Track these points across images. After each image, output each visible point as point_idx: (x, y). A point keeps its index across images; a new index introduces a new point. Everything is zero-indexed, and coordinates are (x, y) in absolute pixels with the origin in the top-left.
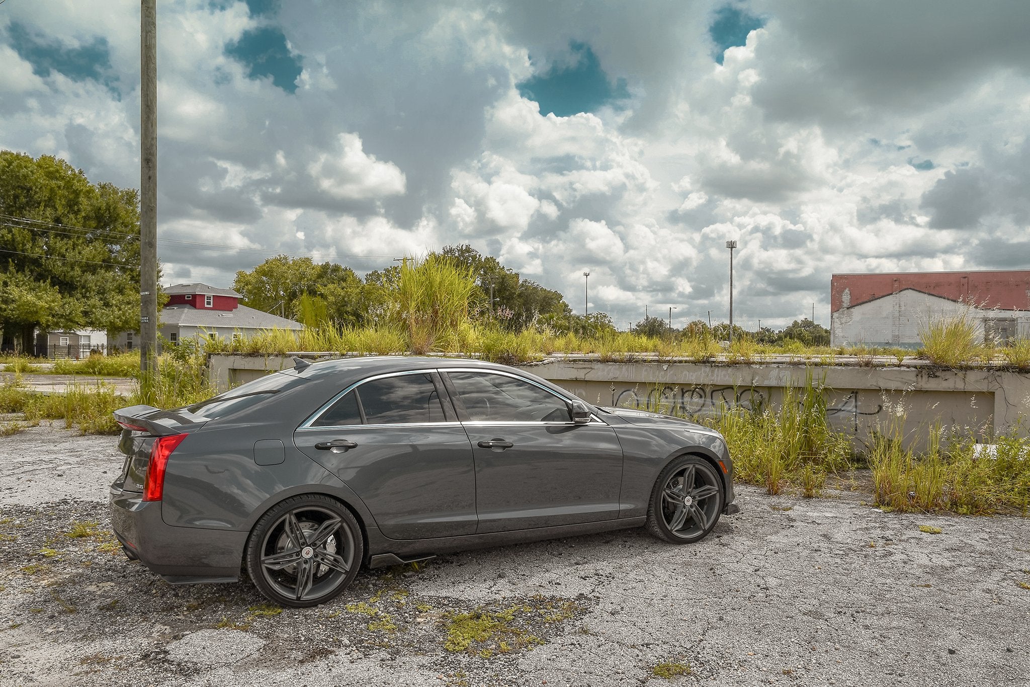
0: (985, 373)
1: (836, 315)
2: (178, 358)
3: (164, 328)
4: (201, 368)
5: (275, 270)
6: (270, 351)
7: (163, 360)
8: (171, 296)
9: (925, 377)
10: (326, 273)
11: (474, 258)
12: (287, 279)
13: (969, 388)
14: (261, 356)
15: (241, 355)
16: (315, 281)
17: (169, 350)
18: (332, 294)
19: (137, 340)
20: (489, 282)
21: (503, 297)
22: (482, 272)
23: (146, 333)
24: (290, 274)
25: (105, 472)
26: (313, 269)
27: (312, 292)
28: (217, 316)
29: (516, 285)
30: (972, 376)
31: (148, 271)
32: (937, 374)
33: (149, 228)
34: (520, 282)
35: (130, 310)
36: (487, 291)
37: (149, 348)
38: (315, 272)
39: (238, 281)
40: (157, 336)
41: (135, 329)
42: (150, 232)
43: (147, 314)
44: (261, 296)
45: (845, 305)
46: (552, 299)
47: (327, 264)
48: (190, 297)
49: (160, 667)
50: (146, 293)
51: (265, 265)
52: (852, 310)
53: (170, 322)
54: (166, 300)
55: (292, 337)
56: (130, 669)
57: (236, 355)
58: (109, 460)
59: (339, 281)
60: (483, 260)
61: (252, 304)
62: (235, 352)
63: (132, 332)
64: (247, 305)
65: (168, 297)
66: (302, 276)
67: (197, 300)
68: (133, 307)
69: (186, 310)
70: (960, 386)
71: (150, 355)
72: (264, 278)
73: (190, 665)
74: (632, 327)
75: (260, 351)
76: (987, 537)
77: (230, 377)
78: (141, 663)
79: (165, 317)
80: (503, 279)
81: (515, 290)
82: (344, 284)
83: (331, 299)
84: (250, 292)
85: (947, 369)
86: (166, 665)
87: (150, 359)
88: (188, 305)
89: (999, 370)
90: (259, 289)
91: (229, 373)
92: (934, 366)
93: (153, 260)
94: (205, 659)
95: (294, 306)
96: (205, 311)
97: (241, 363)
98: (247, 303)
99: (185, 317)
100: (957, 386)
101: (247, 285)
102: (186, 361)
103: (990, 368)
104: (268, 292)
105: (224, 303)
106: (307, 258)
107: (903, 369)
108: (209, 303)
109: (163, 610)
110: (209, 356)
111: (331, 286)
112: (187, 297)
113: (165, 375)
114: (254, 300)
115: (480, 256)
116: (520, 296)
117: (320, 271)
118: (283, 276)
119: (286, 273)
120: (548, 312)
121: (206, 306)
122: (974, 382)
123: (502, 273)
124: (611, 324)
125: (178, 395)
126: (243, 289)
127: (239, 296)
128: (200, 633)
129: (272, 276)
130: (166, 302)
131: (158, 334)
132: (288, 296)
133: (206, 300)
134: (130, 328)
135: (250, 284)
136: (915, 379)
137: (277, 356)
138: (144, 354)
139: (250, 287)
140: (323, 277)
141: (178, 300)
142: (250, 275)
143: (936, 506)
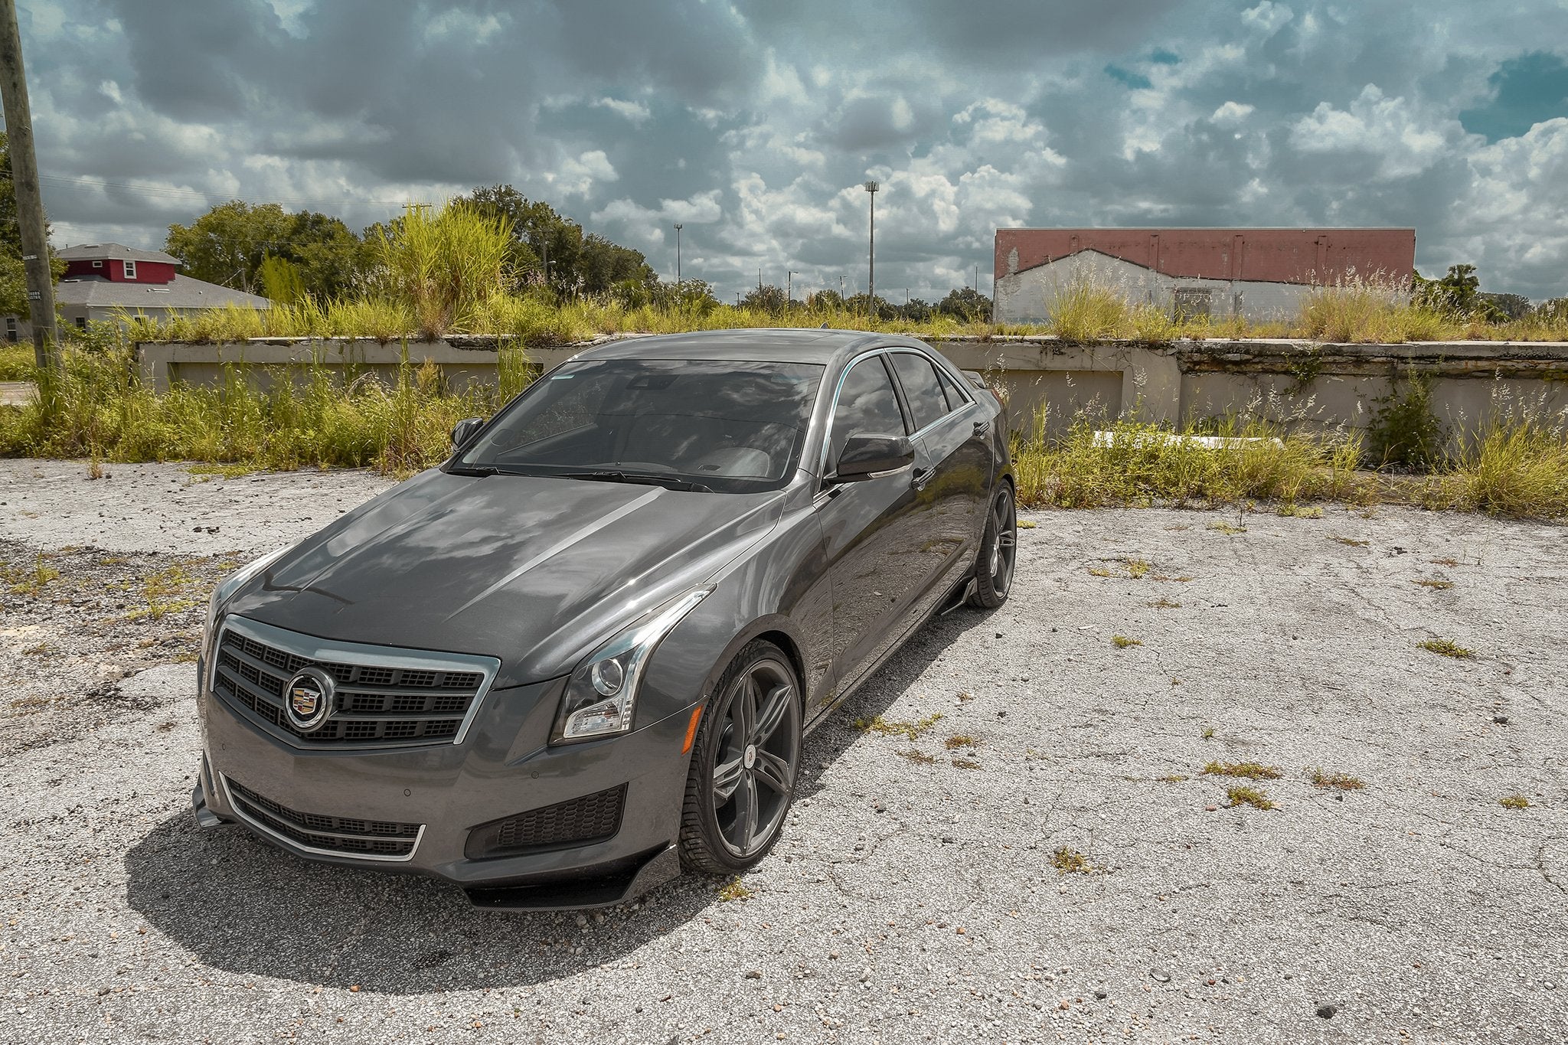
0: (1114, 350)
1: (1000, 282)
2: (91, 350)
3: (65, 310)
4: (126, 363)
5: (226, 222)
6: (224, 336)
7: (68, 354)
8: (70, 262)
9: (1050, 354)
10: (303, 226)
11: (518, 204)
12: (246, 236)
13: (1096, 368)
14: (212, 344)
15: (183, 342)
16: (288, 239)
17: (75, 339)
18: (316, 257)
19: (24, 328)
20: (541, 237)
21: (561, 259)
22: (530, 224)
23: (39, 315)
24: (249, 229)
25: (4, 504)
26: (285, 221)
27: (286, 254)
28: (145, 292)
29: (579, 241)
30: (1100, 353)
31: (31, 225)
32: (1062, 351)
33: (24, 161)
34: (584, 237)
35: (7, 283)
36: (538, 251)
37: (45, 335)
38: (289, 226)
39: (172, 240)
40: (56, 320)
41: (18, 313)
42: (27, 168)
43: (38, 286)
44: (209, 262)
45: (1012, 270)
46: (628, 260)
47: (305, 213)
48: (99, 264)
49: (112, 704)
50: (32, 257)
51: (211, 216)
52: (1020, 276)
53: (73, 302)
54: (62, 269)
55: (255, 319)
56: (75, 708)
57: (176, 343)
58: (7, 488)
59: (324, 238)
60: (531, 207)
61: (197, 272)
62: (174, 340)
63: (15, 317)
64: (189, 274)
65: (65, 265)
66: (270, 232)
67: (112, 269)
68: (10, 280)
69: (96, 283)
70: (1087, 364)
71: (49, 345)
72: (212, 235)
73: (147, 699)
74: (741, 299)
75: (211, 337)
76: (1080, 528)
77: (170, 374)
78: (87, 702)
79: (64, 294)
80: (560, 233)
81: (577, 248)
82: (332, 243)
83: (315, 264)
84: (191, 255)
85: (1074, 344)
86: (119, 702)
87: (49, 351)
88: (98, 276)
89: (1129, 345)
90: (206, 251)
91: (169, 367)
92: (1060, 341)
93: (37, 208)
94: (165, 693)
95: (260, 276)
96: (125, 284)
97: (184, 355)
98: (189, 272)
99: (94, 293)
100: (1084, 365)
101: (186, 245)
102: (104, 354)
103: (1119, 344)
104: (220, 256)
105: (153, 273)
106: (274, 205)
107: (1026, 344)
108: (130, 273)
109: (108, 650)
110: (137, 345)
111: (312, 246)
112: (96, 264)
113: (74, 374)
114: (199, 267)
115: (526, 200)
116: (583, 256)
117: (296, 224)
118: (240, 232)
119: (245, 227)
120: (623, 279)
121: (126, 277)
122: (1102, 360)
123: (559, 225)
124: (711, 294)
125: (98, 399)
126: (181, 251)
127: (177, 261)
128: (157, 669)
129: (223, 231)
130: (62, 272)
131: (57, 317)
132: (250, 261)
133: (125, 269)
134: (11, 311)
135: (192, 245)
136: (1039, 357)
137: (235, 343)
138: (39, 345)
139: (191, 248)
140: (300, 233)
141: (81, 269)
142: (190, 230)
143: (1039, 500)
